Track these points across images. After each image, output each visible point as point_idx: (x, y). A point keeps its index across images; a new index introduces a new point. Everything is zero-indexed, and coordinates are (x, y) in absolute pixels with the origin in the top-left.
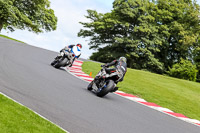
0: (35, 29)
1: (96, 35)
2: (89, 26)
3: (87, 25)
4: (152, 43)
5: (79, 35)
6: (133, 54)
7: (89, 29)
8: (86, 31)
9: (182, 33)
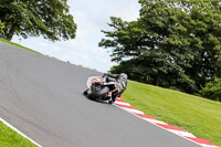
0: (51, 36)
1: (120, 46)
2: (112, 36)
3: (110, 34)
4: (182, 57)
5: (100, 45)
6: (161, 69)
7: (111, 39)
8: (108, 41)
9: (218, 47)
